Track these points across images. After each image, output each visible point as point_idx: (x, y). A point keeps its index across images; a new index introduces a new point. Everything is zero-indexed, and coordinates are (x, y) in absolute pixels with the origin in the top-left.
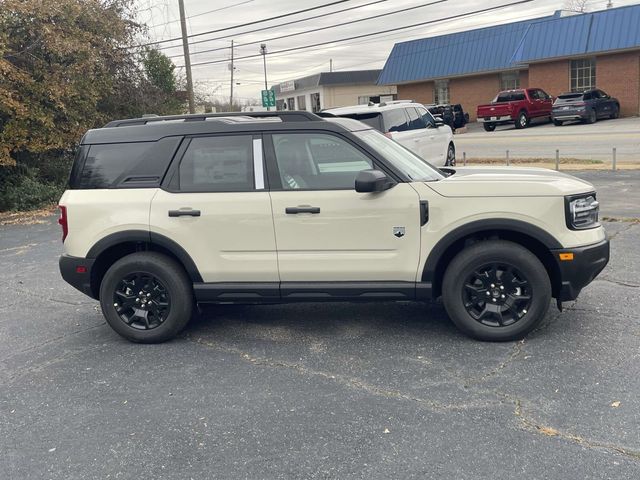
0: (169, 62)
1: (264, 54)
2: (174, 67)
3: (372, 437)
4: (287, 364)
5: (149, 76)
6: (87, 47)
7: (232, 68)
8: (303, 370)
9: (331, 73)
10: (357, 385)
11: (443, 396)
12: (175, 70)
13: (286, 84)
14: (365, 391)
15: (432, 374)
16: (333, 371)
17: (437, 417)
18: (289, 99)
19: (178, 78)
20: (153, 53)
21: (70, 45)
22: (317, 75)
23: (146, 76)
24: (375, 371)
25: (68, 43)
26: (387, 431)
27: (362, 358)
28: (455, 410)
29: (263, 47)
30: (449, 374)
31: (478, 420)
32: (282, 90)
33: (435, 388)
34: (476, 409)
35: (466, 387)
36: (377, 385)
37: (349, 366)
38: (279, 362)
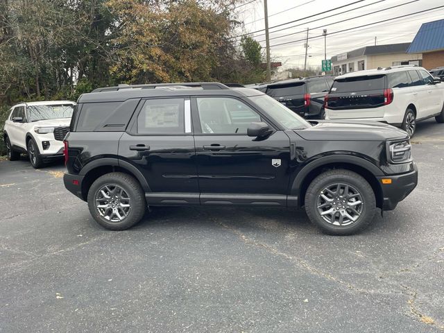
0: (259, 44)
1: (325, 35)
2: (261, 48)
3: (294, 303)
4: (266, 245)
5: (246, 54)
6: (203, 38)
7: (306, 46)
8: (274, 250)
9: (376, 46)
10: (305, 265)
11: (360, 282)
12: (262, 50)
13: (341, 55)
14: (307, 271)
15: (360, 264)
16: (293, 254)
17: (348, 296)
18: (343, 65)
19: (263, 55)
20: (249, 40)
21: (194, 38)
22: (363, 48)
23: (244, 55)
24: (321, 258)
25: (193, 37)
26: (306, 300)
27: (317, 247)
28: (363, 293)
29: (325, 31)
30: (374, 266)
31: (377, 303)
32: (338, 59)
33: (358, 275)
34: (378, 295)
35: (381, 277)
36: (317, 267)
37: (306, 251)
38: (262, 243)
